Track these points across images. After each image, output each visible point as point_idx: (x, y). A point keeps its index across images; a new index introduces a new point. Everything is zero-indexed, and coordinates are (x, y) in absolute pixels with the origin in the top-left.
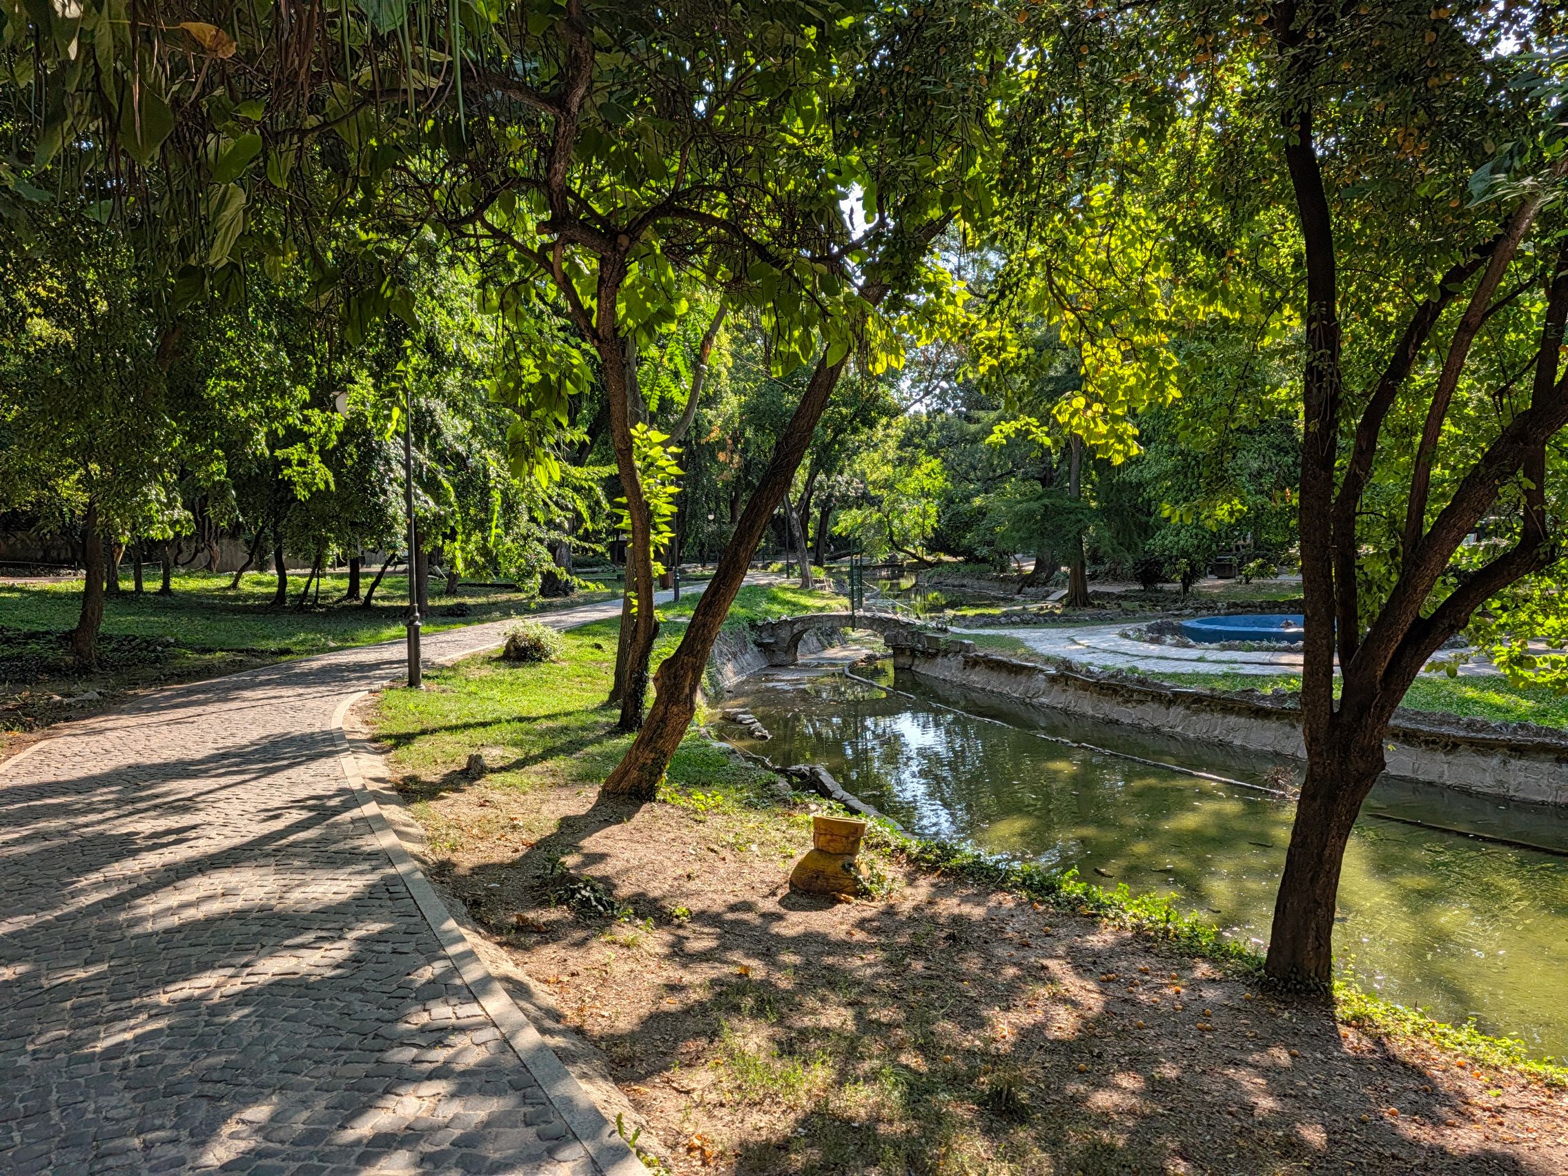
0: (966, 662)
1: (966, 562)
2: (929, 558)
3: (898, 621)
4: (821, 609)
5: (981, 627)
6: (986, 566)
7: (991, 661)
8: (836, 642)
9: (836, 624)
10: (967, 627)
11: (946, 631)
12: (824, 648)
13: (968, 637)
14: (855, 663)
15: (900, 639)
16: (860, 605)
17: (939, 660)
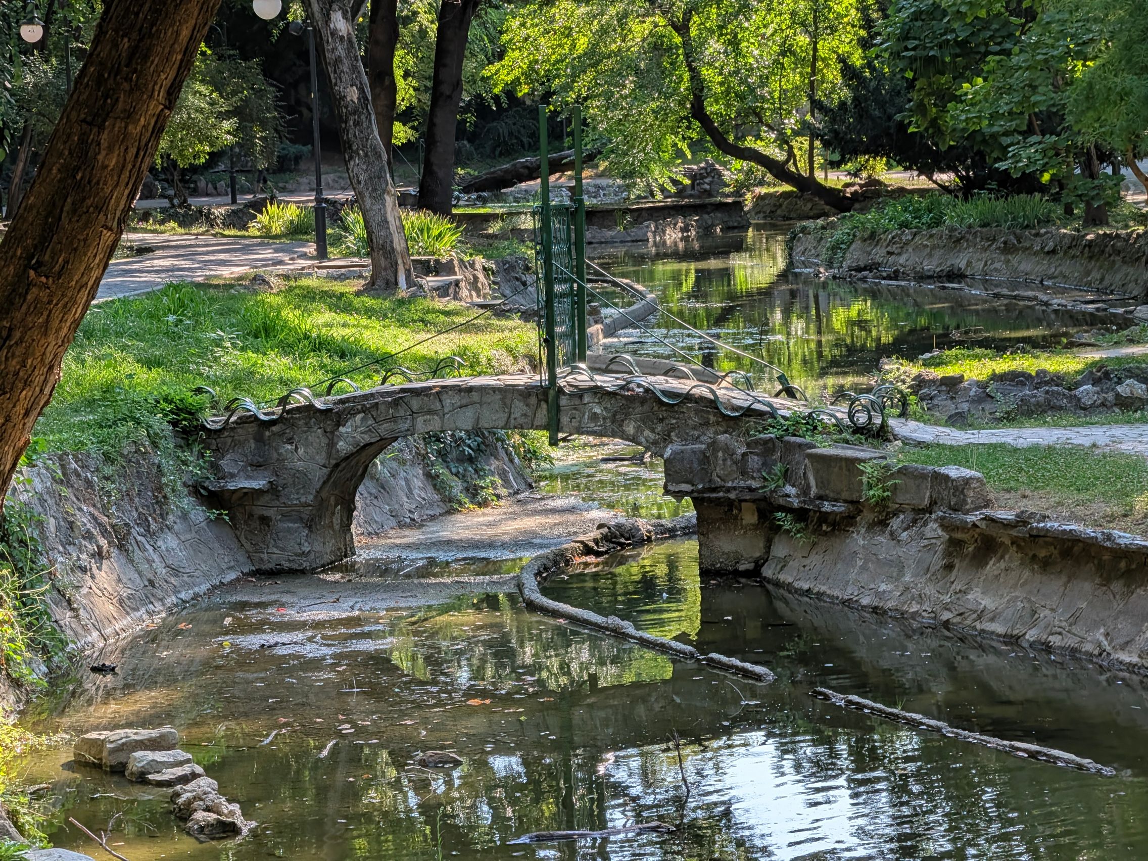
0: (954, 546)
1: (967, 189)
2: (835, 179)
3: (713, 404)
4: (438, 367)
5: (1009, 419)
6: (1037, 203)
7: (1038, 537)
8: (491, 484)
9: (491, 418)
10: (958, 420)
11: (881, 434)
12: (450, 506)
13: (959, 454)
14: (561, 559)
15: (721, 469)
16: (580, 350)
17: (859, 539)
